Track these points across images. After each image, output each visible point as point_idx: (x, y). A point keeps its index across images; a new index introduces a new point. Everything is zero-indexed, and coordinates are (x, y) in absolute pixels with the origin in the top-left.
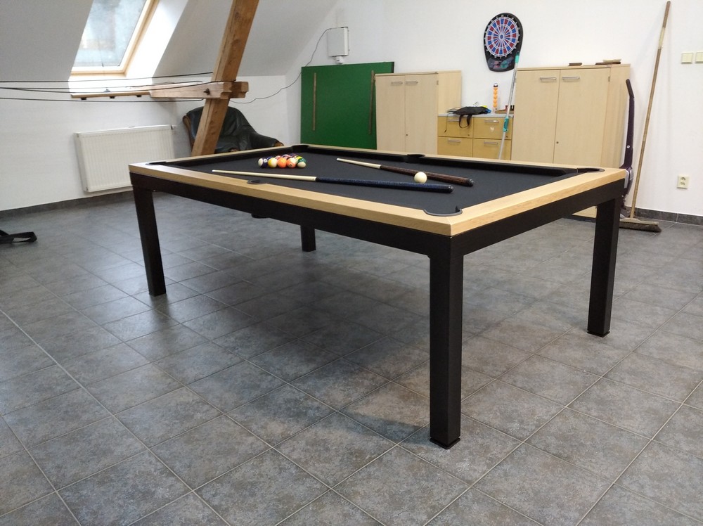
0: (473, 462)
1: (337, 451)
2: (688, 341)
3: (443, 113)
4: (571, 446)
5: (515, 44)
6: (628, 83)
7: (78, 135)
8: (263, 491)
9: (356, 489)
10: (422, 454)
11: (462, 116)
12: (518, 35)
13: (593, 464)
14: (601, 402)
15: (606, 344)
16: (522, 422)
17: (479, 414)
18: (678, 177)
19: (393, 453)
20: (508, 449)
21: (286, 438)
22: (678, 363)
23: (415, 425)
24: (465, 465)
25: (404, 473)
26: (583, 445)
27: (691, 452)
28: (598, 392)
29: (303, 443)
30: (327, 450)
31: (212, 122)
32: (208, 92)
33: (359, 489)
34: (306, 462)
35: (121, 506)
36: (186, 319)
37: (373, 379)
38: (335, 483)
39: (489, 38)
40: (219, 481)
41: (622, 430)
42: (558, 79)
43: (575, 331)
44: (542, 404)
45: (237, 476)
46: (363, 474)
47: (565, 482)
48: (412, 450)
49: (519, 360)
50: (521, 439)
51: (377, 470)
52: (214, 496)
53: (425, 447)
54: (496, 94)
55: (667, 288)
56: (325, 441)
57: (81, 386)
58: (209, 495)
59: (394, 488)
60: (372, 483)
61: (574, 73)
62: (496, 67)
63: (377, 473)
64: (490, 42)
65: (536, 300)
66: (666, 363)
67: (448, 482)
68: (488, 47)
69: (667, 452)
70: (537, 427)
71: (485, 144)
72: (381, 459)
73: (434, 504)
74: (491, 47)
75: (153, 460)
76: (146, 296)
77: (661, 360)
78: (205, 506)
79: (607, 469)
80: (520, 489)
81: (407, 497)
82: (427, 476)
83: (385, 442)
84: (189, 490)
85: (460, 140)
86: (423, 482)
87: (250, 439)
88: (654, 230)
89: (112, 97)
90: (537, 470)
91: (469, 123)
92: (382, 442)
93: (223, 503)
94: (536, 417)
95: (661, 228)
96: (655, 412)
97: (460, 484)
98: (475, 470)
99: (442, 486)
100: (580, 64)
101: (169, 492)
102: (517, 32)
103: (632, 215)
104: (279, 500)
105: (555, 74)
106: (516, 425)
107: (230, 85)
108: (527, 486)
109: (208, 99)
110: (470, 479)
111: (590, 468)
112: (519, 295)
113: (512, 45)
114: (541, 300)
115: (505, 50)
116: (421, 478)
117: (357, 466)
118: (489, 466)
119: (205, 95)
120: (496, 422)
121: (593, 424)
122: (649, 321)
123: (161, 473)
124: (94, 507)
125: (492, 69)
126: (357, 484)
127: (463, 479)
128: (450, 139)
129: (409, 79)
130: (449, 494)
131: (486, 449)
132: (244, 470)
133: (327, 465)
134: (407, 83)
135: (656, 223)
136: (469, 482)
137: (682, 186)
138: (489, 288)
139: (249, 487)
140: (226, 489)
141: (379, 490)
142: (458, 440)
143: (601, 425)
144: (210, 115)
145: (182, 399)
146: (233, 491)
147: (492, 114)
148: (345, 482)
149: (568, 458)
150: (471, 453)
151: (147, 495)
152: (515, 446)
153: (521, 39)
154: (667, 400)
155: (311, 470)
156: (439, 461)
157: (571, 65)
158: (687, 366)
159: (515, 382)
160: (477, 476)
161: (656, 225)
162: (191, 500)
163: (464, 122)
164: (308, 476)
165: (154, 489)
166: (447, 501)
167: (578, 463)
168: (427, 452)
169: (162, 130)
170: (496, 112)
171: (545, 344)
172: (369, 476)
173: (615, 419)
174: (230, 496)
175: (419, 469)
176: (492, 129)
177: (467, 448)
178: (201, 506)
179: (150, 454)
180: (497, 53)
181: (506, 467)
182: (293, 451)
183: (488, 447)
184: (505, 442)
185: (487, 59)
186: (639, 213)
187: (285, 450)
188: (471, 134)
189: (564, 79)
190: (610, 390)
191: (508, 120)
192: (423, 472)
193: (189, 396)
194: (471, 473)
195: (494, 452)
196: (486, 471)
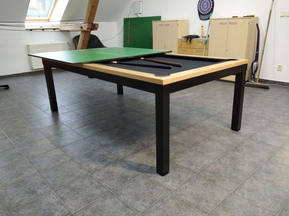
0: (173, 182)
1: (116, 176)
2: (274, 134)
3: (180, 37)
4: (216, 176)
5: (211, 8)
6: (257, 25)
7: (28, 46)
8: (82, 192)
9: (121, 192)
10: (152, 178)
11: (188, 39)
12: (212, 5)
13: (224, 184)
14: (232, 158)
15: (238, 134)
16: (197, 166)
17: (179, 162)
18: (278, 65)
19: (140, 178)
20: (189, 177)
21: (96, 170)
22: (267, 143)
23: (152, 166)
24: (169, 183)
25: (143, 186)
26: (221, 176)
27: (267, 180)
28: (231, 154)
29: (103, 173)
30: (113, 175)
31: (83, 41)
32: (82, 28)
33: (123, 192)
34: (103, 180)
35: (22, 197)
36: (64, 121)
37: (137, 147)
38: (113, 189)
39: (200, 6)
40: (65, 187)
41: (239, 170)
42: (227, 23)
43: (226, 129)
44: (207, 158)
45: (73, 185)
46: (126, 186)
47: (211, 191)
48: (149, 177)
49: (200, 140)
50: (195, 173)
51: (132, 184)
52: (62, 193)
53: (154, 175)
54: (202, 30)
55: (268, 112)
56: (112, 172)
57: (16, 147)
58: (59, 193)
59: (138, 192)
60: (129, 190)
61: (235, 20)
62: (202, 18)
63: (132, 186)
64: (200, 8)
65: (211, 116)
66: (262, 143)
67: (161, 190)
68: (199, 10)
69: (257, 180)
70: (203, 168)
71: (197, 51)
72: (134, 180)
73: (153, 199)
74: (201, 10)
75: (39, 178)
76: (50, 111)
77: (261, 141)
78: (57, 197)
79: (229, 187)
80: (191, 194)
81: (143, 196)
82: (153, 187)
83: (137, 173)
84: (51, 191)
85: (187, 49)
86: (150, 190)
87: (82, 170)
88: (267, 88)
89: (43, 30)
90: (200, 186)
91: (190, 42)
92: (136, 173)
93: (65, 196)
94: (203, 164)
95: (270, 87)
96: (255, 163)
97: (166, 191)
98: (173, 185)
99: (158, 192)
100: (237, 17)
101: (43, 191)
102: (212, 3)
103: (257, 81)
104: (88, 196)
105: (226, 21)
106: (194, 167)
107: (91, 25)
108: (194, 192)
109: (82, 31)
110: (171, 189)
111: (222, 186)
112: (205, 114)
113: (209, 9)
114: (214, 116)
115: (206, 11)
116: (150, 188)
117: (124, 182)
118: (179, 184)
119: (81, 29)
120: (186, 166)
121: (227, 167)
122: (258, 125)
123: (42, 183)
124: (11, 197)
125: (201, 19)
126: (122, 190)
127: (168, 189)
128: (183, 49)
129: (166, 23)
130: (160, 195)
131: (179, 176)
132: (76, 183)
133: (111, 182)
134: (165, 25)
135: (267, 85)
136: (170, 190)
137: (279, 69)
138: (192, 110)
139: (77, 190)
140: (67, 191)
141: (131, 193)
142: (168, 172)
143: (230, 168)
144: (83, 38)
145: (56, 153)
146: (70, 192)
147: (201, 38)
148: (118, 189)
149: (214, 181)
150: (173, 178)
151: (34, 192)
152: (191, 176)
153: (213, 6)
154: (260, 158)
155: (104, 184)
156: (159, 181)
157: (233, 17)
158: (272, 144)
159: (197, 149)
160: (174, 188)
161: (268, 86)
162: (52, 195)
163: (189, 42)
164: (103, 186)
165: (37, 190)
166: (159, 198)
167: (218, 184)
168: (154, 177)
169: (64, 44)
170: (202, 38)
171: (212, 134)
172: (128, 187)
173: (236, 166)
174: (68, 193)
175: (150, 184)
176: (200, 44)
177: (172, 176)
178: (55, 197)
179: (38, 176)
180: (203, 12)
181: (187, 184)
182: (98, 176)
183: (180, 176)
184: (188, 174)
185: (199, 16)
186: (261, 81)
187: (95, 175)
188: (191, 47)
189: (230, 23)
190: (237, 153)
191: (207, 41)
192: (151, 185)
193: (59, 152)
194: (171, 186)
195: (183, 178)
196: (178, 186)
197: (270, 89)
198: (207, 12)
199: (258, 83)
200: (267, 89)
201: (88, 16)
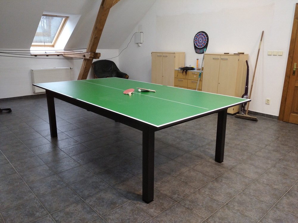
0: (156, 209)
1: (106, 202)
2: (253, 166)
3: (177, 68)
4: (194, 205)
5: (205, 43)
6: (247, 62)
7: (32, 70)
8: (75, 216)
9: (110, 217)
10: (138, 205)
11: (184, 70)
12: (207, 40)
13: (200, 213)
14: (211, 189)
15: (221, 166)
16: (178, 195)
17: (163, 191)
18: (266, 99)
19: (127, 204)
20: (170, 205)
21: (89, 196)
22: (245, 175)
23: (139, 194)
24: (152, 210)
25: (129, 212)
26: (198, 205)
27: (238, 210)
28: (211, 185)
29: (94, 199)
30: (103, 202)
31: (85, 68)
34: (94, 206)
35: (22, 219)
38: (103, 214)
39: (196, 40)
40: (60, 211)
41: (215, 200)
42: (220, 59)
43: (211, 160)
44: (188, 188)
45: (67, 210)
46: (114, 212)
47: (187, 218)
48: (135, 204)
49: (185, 170)
50: (176, 201)
51: (119, 210)
52: (57, 217)
53: (139, 202)
54: (198, 62)
55: (252, 145)
56: (103, 198)
57: (17, 172)
58: (55, 216)
59: (124, 217)
60: (117, 215)
61: (226, 57)
62: (198, 52)
63: (119, 212)
64: (196, 42)
65: (200, 147)
66: (241, 175)
67: (144, 216)
68: (195, 44)
69: (229, 209)
70: (184, 197)
71: (192, 82)
72: (122, 206)
74: (197, 44)
75: (37, 202)
78: (52, 220)
79: (204, 215)
80: (170, 220)
82: (137, 214)
84: (48, 214)
85: (183, 80)
86: (135, 216)
87: (76, 196)
88: (255, 120)
89: (47, 55)
90: (179, 214)
91: (186, 73)
92: (124, 200)
93: (60, 219)
94: (184, 193)
95: (258, 120)
96: (230, 194)
97: (149, 217)
98: (156, 212)
99: (142, 218)
100: (228, 53)
101: (41, 214)
102: (206, 39)
104: (80, 220)
105: (219, 57)
106: (176, 196)
107: (93, 54)
108: (173, 219)
109: (84, 59)
110: (153, 215)
111: (198, 214)
112: (194, 144)
113: (204, 44)
114: (202, 147)
116: (135, 214)
117: (113, 208)
118: (161, 211)
119: (83, 57)
120: (169, 194)
121: (205, 197)
122: (240, 158)
123: (40, 207)
124: (12, 218)
125: (196, 52)
126: (110, 215)
127: (150, 215)
128: (179, 79)
129: (164, 55)
130: (143, 220)
131: (162, 204)
132: (70, 207)
133: (101, 208)
136: (152, 217)
137: (267, 103)
138: (183, 140)
139: (70, 214)
140: (62, 214)
141: (118, 218)
142: (153, 200)
143: (208, 197)
144: (85, 65)
145: (54, 179)
146: (64, 215)
148: (106, 214)
149: (191, 209)
150: (156, 206)
151: (32, 215)
152: (173, 204)
153: (208, 42)
154: (236, 189)
155: (95, 209)
156: (144, 208)
157: (225, 53)
158: (249, 177)
159: (181, 179)
160: (156, 214)
161: (256, 118)
162: (48, 218)
163: (184, 73)
164: (94, 211)
165: (35, 213)
167: (194, 212)
168: (140, 204)
169: (66, 69)
170: (197, 70)
171: (197, 165)
172: (116, 212)
173: (214, 196)
174: (63, 217)
175: (135, 211)
176: (195, 76)
177: (155, 204)
179: (37, 200)
180: (200, 47)
181: (167, 212)
182: (90, 201)
184: (170, 202)
185: (195, 49)
187: (87, 201)
188: (187, 77)
189: (222, 59)
190: (216, 184)
191: (201, 74)
193: (56, 178)
194: (154, 213)
195: (165, 206)
196: (159, 213)
197: (258, 122)
198: (202, 46)
199: (247, 115)
200: (255, 122)
201: (91, 46)
